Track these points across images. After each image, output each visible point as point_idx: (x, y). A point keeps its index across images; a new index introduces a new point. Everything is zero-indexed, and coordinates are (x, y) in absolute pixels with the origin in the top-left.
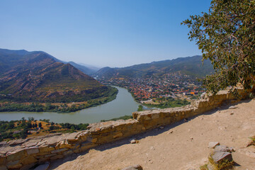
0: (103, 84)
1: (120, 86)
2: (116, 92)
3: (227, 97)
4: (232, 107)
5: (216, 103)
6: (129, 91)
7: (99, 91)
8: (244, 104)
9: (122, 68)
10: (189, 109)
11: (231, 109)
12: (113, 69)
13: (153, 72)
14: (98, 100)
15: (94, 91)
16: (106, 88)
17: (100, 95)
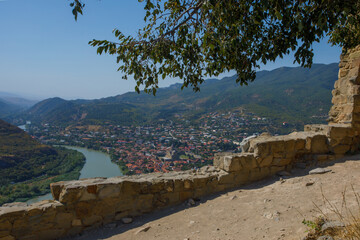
0: (43, 143)
1: (91, 146)
2: (81, 163)
3: (308, 147)
4: (318, 170)
5: (277, 162)
6: (115, 158)
7: (32, 161)
8: (351, 163)
9: (96, 101)
10: (207, 175)
11: (315, 176)
12: (71, 103)
13: (175, 111)
14: (31, 186)
15: (17, 160)
16: (53, 152)
17: (36, 171)
